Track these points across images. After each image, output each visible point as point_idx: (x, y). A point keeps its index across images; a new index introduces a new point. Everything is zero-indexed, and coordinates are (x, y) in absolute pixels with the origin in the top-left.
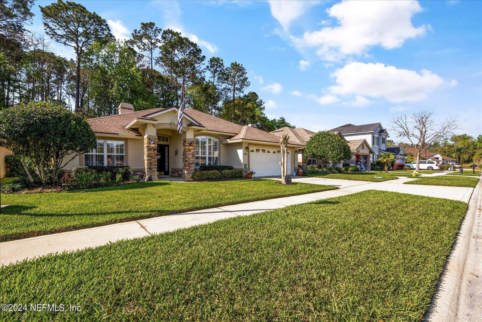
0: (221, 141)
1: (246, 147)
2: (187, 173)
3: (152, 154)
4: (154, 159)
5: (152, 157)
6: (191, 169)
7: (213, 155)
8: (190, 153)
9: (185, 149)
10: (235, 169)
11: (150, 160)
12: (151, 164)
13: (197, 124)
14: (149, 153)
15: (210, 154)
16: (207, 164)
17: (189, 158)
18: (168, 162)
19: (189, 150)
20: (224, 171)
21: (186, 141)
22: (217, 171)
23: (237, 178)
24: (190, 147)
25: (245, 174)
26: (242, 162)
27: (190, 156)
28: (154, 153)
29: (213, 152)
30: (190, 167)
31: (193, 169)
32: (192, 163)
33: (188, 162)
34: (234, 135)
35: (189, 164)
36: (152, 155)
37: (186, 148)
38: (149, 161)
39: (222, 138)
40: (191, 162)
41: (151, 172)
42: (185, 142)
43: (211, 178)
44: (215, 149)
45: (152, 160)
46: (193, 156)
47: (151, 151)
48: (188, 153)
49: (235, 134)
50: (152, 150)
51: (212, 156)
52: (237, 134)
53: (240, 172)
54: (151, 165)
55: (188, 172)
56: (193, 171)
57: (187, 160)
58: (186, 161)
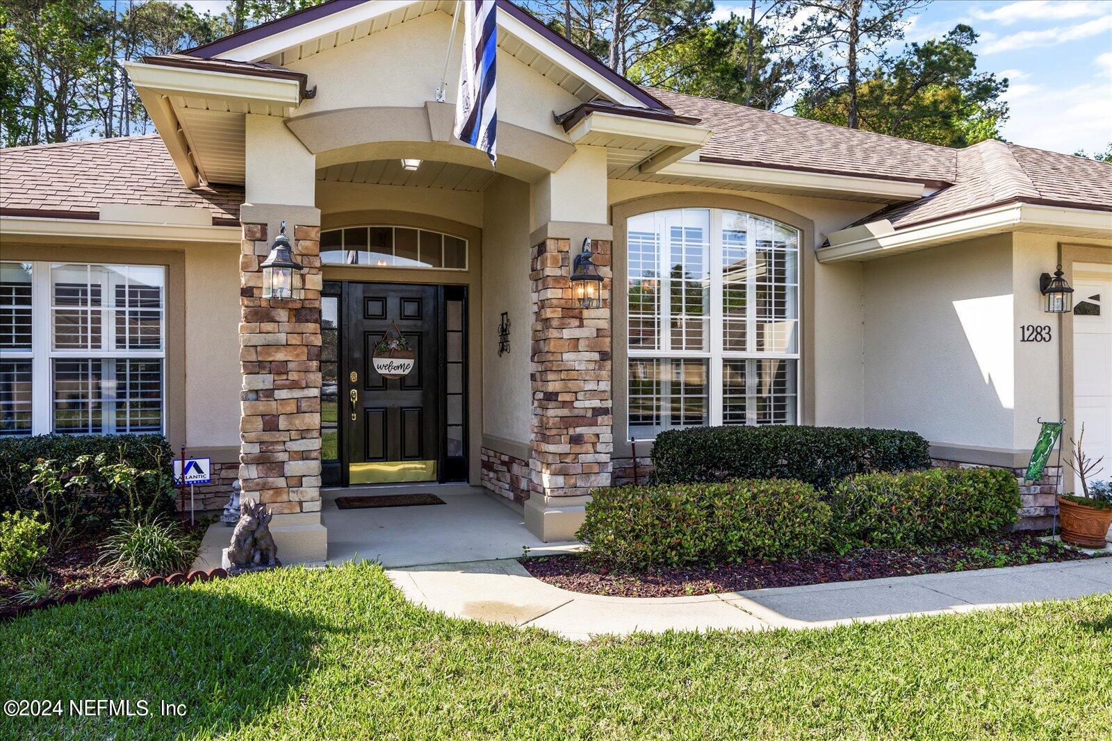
0: (818, 241)
1: (1045, 279)
2: (562, 494)
3: (277, 346)
4: (294, 385)
5: (280, 369)
6: (590, 458)
7: (760, 346)
8: (577, 333)
9: (542, 304)
10: (951, 459)
11: (269, 393)
12: (271, 424)
13: (631, 102)
14: (258, 339)
15: (735, 338)
16: (716, 419)
17: (568, 373)
18: (465, 394)
19: (574, 312)
20: (855, 484)
21: (551, 245)
22: (796, 485)
23: (971, 540)
24: (580, 291)
25: (1032, 504)
26: (1007, 399)
27: (580, 360)
28: (295, 340)
29: (760, 327)
30: (576, 440)
31: (605, 458)
32: (598, 412)
33: (565, 404)
34: (918, 190)
35: (568, 422)
36: (280, 356)
37: (550, 294)
38: (262, 406)
39: (822, 223)
40: (585, 404)
41: (278, 490)
42: (542, 248)
43: (741, 552)
44: (772, 303)
45: (281, 394)
46: (605, 356)
47: (268, 326)
48: (566, 334)
49: (929, 184)
50: (282, 315)
51: (751, 352)
52: (946, 185)
53: (1000, 490)
54: (267, 437)
55: (560, 480)
56: (604, 480)
57: (551, 387)
58: (551, 397)
